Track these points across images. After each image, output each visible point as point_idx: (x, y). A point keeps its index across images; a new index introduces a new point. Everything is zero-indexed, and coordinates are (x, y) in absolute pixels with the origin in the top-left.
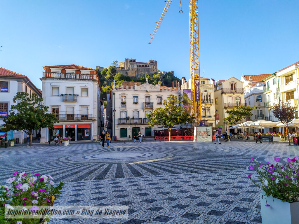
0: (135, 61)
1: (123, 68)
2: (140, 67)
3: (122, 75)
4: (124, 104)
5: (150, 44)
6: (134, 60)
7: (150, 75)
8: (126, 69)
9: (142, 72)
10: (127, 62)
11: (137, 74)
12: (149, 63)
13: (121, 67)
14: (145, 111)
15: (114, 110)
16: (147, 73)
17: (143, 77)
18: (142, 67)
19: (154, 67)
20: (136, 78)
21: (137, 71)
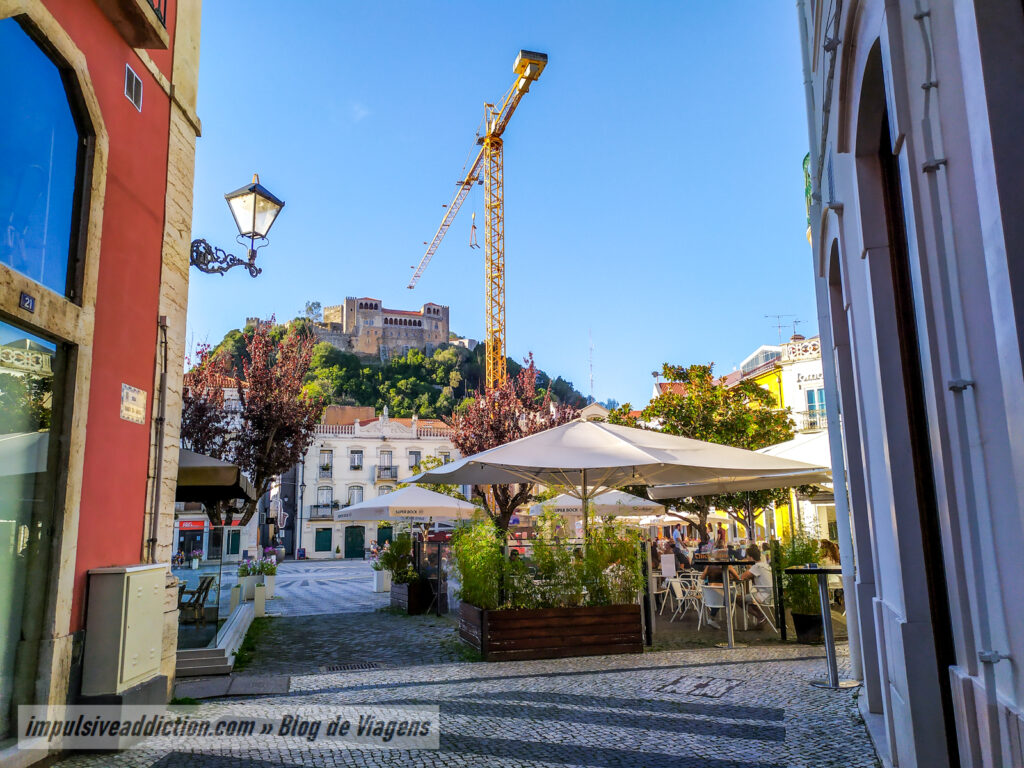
0: (376, 307)
1: (336, 327)
2: (393, 326)
3: (332, 351)
4: (326, 469)
5: (410, 287)
6: (374, 303)
7: (424, 353)
8: (347, 328)
9: (400, 342)
10: (350, 309)
11: (381, 346)
12: (422, 311)
13: (332, 324)
14: (378, 486)
15: (303, 485)
16: (414, 343)
17: (400, 357)
18: (401, 324)
19: (437, 327)
20: (379, 359)
21: (384, 337)
